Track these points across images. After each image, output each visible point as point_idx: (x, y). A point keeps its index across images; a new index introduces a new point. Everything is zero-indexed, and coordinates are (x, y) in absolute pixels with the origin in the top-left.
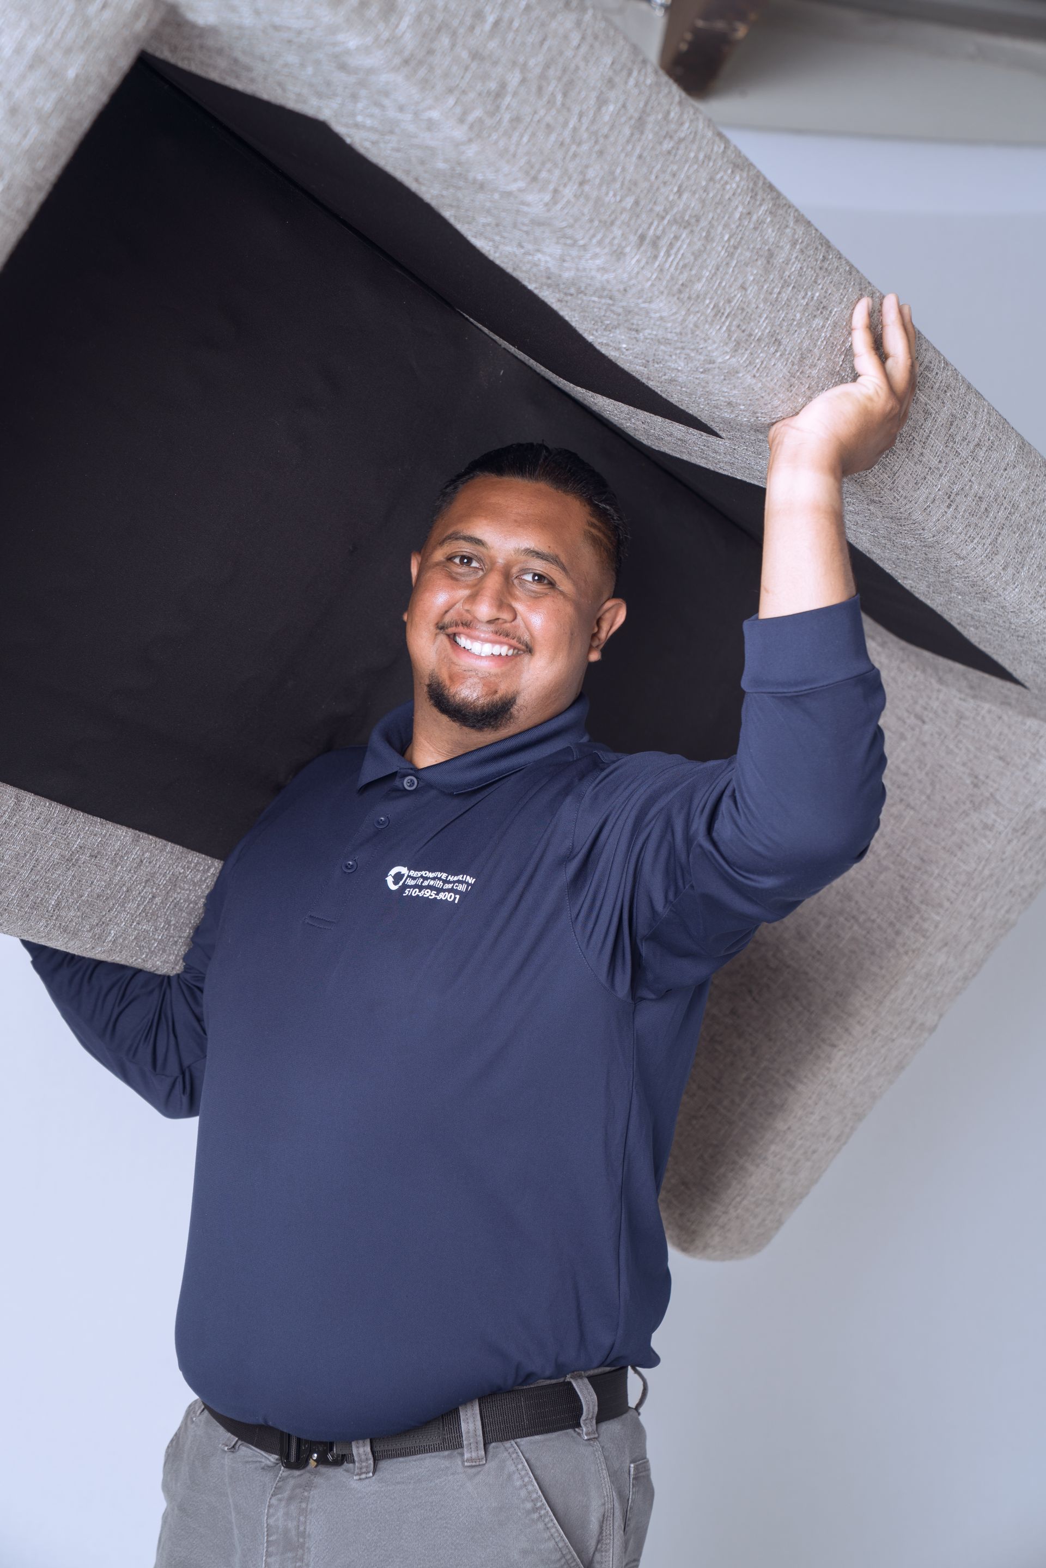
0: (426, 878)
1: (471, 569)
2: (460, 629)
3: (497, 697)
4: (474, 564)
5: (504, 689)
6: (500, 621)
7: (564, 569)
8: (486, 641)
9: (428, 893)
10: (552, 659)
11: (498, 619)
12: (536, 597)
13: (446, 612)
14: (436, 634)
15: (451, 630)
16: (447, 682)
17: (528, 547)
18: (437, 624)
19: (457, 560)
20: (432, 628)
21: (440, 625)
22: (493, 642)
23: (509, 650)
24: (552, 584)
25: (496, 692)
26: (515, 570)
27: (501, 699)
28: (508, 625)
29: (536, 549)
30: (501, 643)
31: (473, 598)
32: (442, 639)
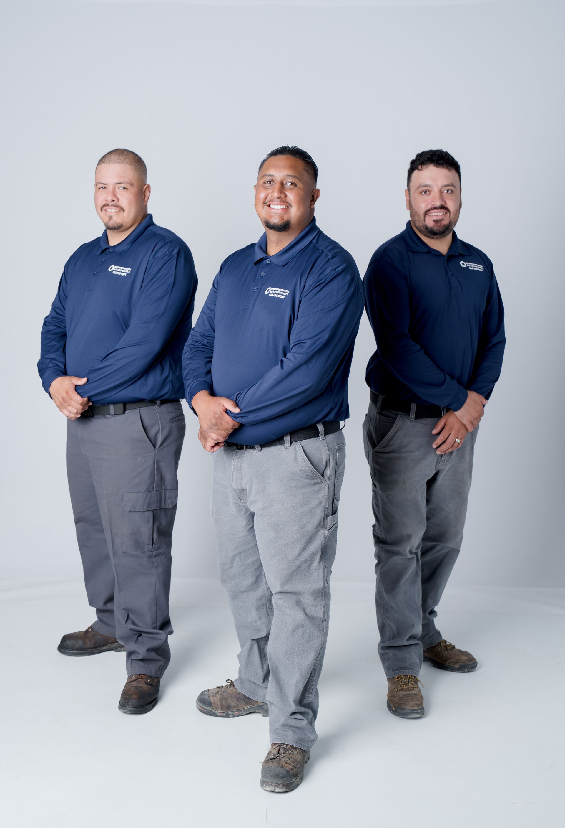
0: (275, 291)
1: (271, 184)
2: (271, 203)
3: (284, 221)
4: (272, 183)
5: (286, 218)
6: (281, 198)
7: (298, 179)
8: (278, 205)
9: (275, 295)
10: (299, 208)
11: (280, 197)
12: (291, 189)
13: (266, 198)
14: (264, 206)
15: (268, 204)
16: (269, 219)
17: (287, 174)
18: (264, 203)
19: (267, 183)
20: (262, 204)
21: (265, 203)
22: (281, 205)
23: (286, 207)
24: (296, 185)
25: (284, 219)
26: (284, 182)
27: (286, 221)
28: (284, 199)
29: (290, 175)
30: (283, 205)
31: (272, 192)
32: (266, 207)
